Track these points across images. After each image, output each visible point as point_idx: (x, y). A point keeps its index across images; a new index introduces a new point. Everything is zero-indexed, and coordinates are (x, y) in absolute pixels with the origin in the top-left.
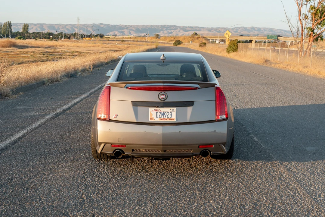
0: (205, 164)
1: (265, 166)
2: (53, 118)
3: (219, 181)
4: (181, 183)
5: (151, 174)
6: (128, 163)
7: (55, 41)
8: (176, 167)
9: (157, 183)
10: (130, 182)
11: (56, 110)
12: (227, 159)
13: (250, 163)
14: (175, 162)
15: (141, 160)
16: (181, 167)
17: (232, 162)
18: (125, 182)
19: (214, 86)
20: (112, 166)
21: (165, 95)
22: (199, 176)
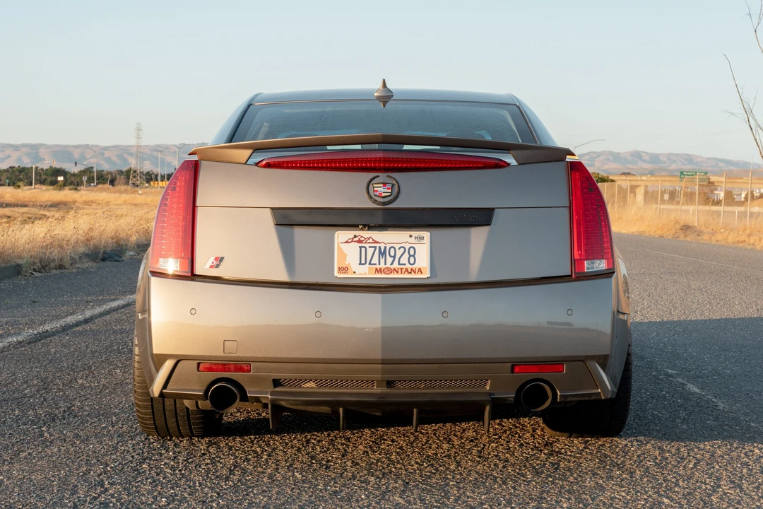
0: (532, 449)
1: (743, 455)
2: (29, 343)
3: (586, 494)
4: (448, 499)
5: (341, 475)
6: (260, 447)
7: (70, 189)
8: (429, 456)
9: (362, 499)
10: (264, 496)
11: (40, 325)
12: (605, 437)
13: (686, 446)
14: (426, 443)
15: (309, 440)
16: (449, 456)
17: (624, 442)
18: (247, 495)
19: (563, 159)
20: (204, 454)
21: (389, 186)
22: (511, 479)
